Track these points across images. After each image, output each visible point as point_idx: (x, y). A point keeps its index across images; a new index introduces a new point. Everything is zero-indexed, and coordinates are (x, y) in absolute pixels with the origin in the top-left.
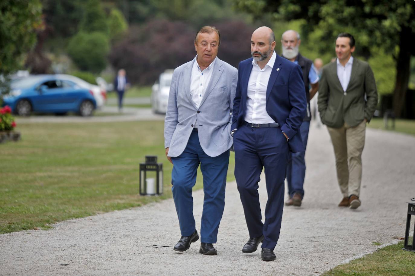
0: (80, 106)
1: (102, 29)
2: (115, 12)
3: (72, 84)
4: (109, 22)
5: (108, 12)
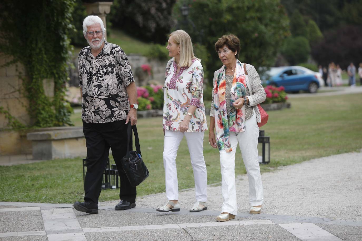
0: (309, 86)
1: (303, 34)
2: (312, 22)
3: (303, 72)
4: (308, 29)
5: (307, 22)
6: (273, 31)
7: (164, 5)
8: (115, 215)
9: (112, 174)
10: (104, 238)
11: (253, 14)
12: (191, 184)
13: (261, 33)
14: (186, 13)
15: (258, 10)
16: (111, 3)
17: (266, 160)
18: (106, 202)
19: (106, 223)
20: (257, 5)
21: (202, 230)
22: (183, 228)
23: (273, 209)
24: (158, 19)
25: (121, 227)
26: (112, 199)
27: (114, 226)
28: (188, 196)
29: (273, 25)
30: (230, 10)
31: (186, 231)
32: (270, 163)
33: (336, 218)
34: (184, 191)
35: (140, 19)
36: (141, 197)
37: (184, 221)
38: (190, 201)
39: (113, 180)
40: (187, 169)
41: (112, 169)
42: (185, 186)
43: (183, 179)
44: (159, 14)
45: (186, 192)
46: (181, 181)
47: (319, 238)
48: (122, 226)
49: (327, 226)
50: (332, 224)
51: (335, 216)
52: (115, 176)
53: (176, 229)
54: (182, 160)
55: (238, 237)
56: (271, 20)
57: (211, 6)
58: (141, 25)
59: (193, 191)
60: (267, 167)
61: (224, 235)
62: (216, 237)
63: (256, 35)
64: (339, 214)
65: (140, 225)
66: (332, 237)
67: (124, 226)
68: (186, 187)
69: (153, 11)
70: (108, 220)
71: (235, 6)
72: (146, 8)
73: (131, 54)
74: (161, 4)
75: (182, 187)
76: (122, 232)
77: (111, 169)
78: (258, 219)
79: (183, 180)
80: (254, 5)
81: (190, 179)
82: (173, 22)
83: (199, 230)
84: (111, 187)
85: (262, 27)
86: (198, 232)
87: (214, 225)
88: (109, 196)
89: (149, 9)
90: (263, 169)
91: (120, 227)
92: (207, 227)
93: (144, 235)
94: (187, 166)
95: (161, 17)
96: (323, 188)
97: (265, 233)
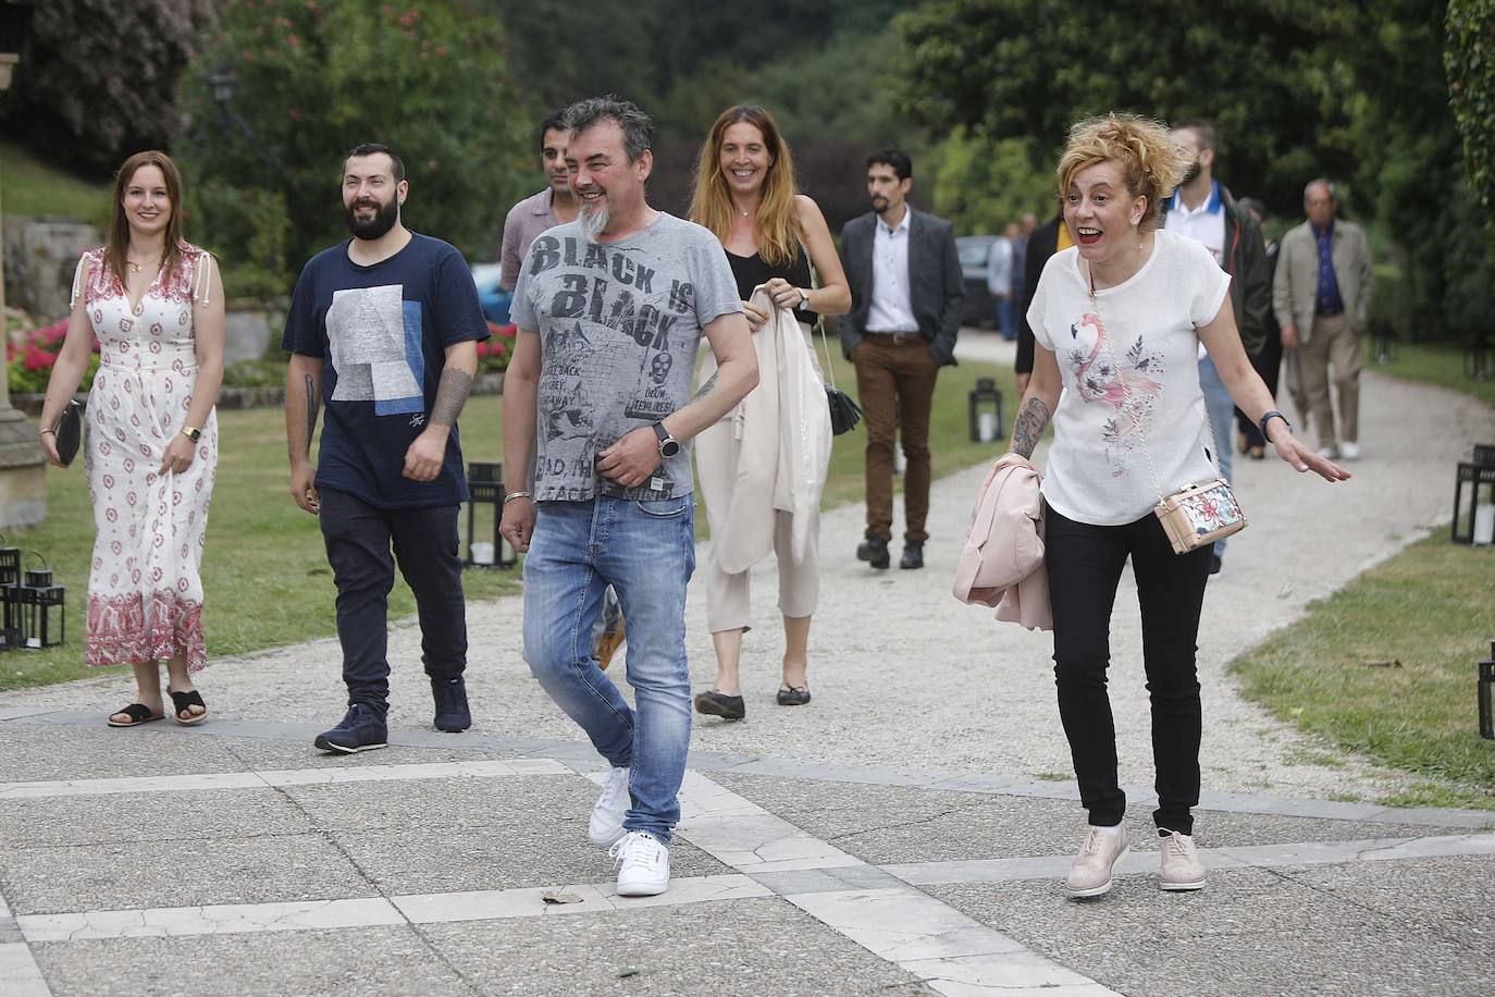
6: (482, 154)
7: (150, 71)
8: (49, 741)
9: (26, 602)
10: (24, 820)
11: (422, 101)
12: (279, 634)
13: (445, 159)
14: (225, 94)
15: (440, 90)
16: (15, 58)
17: (507, 555)
18: (11, 692)
19: (23, 767)
20: (435, 75)
21: (340, 793)
22: (275, 785)
23: (558, 721)
24: (129, 112)
25: (74, 782)
26: (32, 683)
27: (48, 778)
28: (273, 675)
29: (484, 135)
30: (355, 87)
31: (289, 797)
32: (516, 567)
33: (763, 753)
34: (259, 657)
35: (75, 111)
36: (123, 677)
37: (276, 764)
38: (284, 693)
39: (30, 621)
40: (258, 583)
41: (27, 585)
42: (262, 641)
43: (250, 617)
44: (135, 96)
45: (264, 661)
46: (246, 623)
47: (724, 821)
48: (76, 776)
49: (741, 779)
50: (754, 772)
51: (759, 745)
52: (38, 608)
53: (254, 792)
54: (238, 552)
55: (461, 821)
56: (478, 122)
57: (296, 74)
58: (78, 131)
59: (288, 655)
60: (510, 578)
61: (413, 811)
62: (389, 821)
63: (433, 164)
64: (770, 738)
65: (135, 775)
66: (764, 818)
67: (82, 778)
68: (263, 644)
69: (116, 87)
70: (27, 756)
71: (367, 76)
72: (95, 79)
73: (49, 216)
74: (140, 66)
75: (251, 645)
76: (78, 799)
77: (23, 586)
78: (516, 758)
79: (250, 620)
80: (426, 76)
81: (273, 619)
82: (177, 122)
83: (330, 796)
84: (23, 644)
85: (451, 143)
86: (330, 800)
87: (379, 778)
88: (19, 673)
89: (104, 83)
90: (500, 585)
91: (71, 782)
92: (354, 784)
93: (152, 810)
94: (256, 573)
95: (141, 106)
96: (699, 650)
97: (548, 806)
